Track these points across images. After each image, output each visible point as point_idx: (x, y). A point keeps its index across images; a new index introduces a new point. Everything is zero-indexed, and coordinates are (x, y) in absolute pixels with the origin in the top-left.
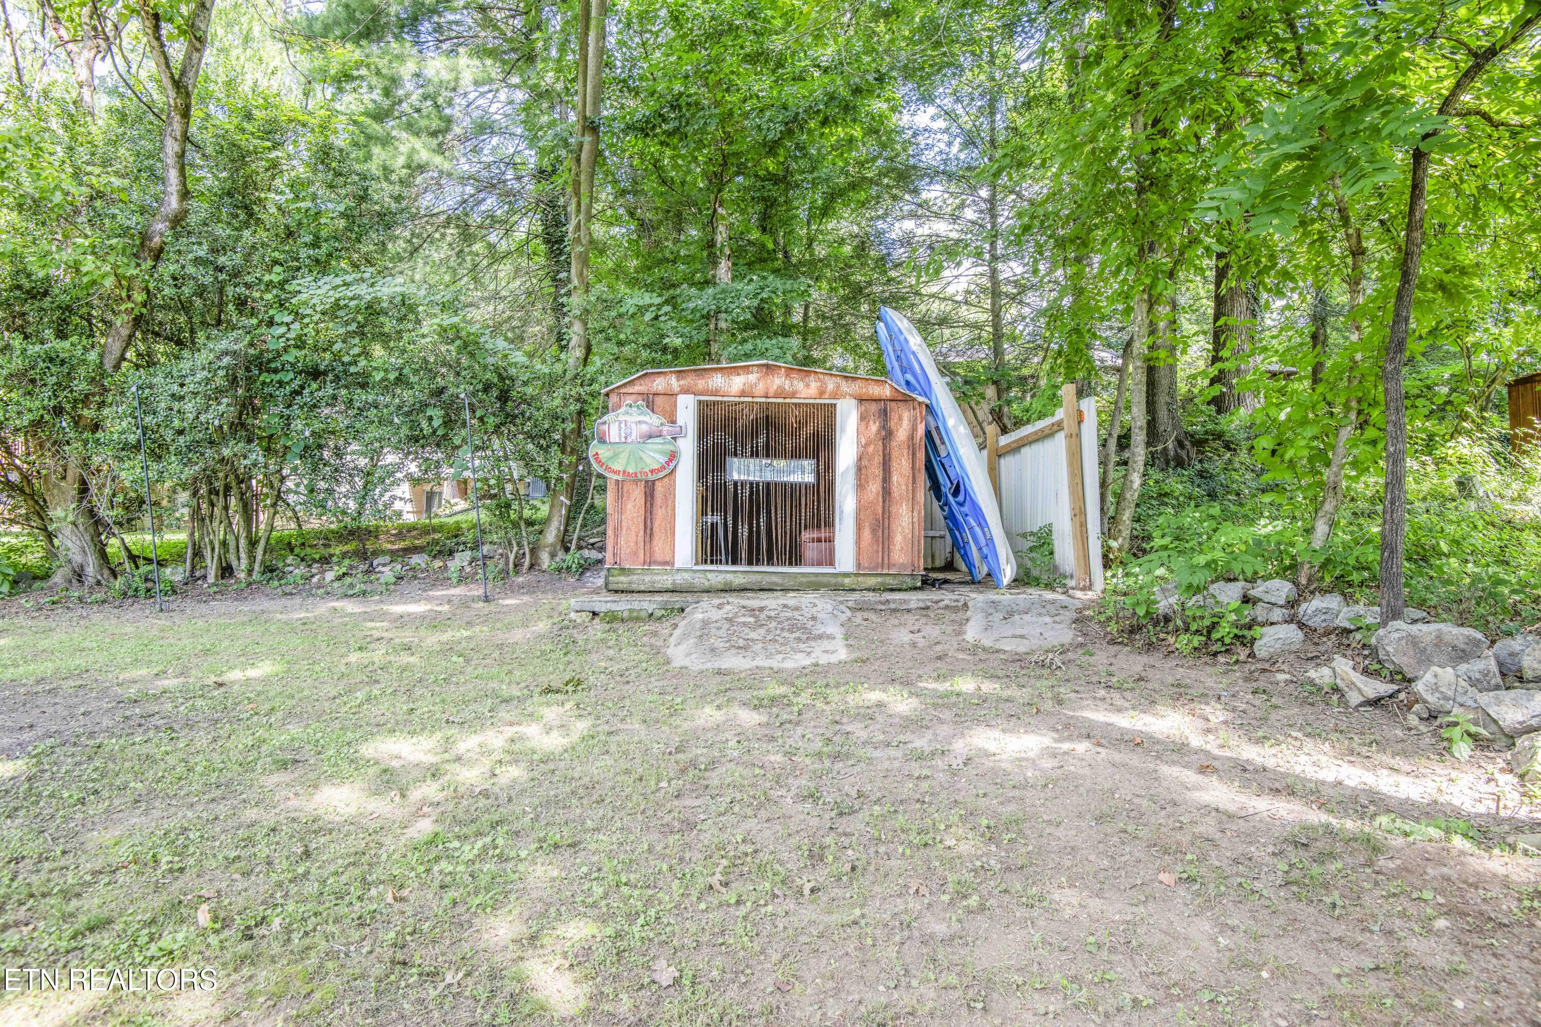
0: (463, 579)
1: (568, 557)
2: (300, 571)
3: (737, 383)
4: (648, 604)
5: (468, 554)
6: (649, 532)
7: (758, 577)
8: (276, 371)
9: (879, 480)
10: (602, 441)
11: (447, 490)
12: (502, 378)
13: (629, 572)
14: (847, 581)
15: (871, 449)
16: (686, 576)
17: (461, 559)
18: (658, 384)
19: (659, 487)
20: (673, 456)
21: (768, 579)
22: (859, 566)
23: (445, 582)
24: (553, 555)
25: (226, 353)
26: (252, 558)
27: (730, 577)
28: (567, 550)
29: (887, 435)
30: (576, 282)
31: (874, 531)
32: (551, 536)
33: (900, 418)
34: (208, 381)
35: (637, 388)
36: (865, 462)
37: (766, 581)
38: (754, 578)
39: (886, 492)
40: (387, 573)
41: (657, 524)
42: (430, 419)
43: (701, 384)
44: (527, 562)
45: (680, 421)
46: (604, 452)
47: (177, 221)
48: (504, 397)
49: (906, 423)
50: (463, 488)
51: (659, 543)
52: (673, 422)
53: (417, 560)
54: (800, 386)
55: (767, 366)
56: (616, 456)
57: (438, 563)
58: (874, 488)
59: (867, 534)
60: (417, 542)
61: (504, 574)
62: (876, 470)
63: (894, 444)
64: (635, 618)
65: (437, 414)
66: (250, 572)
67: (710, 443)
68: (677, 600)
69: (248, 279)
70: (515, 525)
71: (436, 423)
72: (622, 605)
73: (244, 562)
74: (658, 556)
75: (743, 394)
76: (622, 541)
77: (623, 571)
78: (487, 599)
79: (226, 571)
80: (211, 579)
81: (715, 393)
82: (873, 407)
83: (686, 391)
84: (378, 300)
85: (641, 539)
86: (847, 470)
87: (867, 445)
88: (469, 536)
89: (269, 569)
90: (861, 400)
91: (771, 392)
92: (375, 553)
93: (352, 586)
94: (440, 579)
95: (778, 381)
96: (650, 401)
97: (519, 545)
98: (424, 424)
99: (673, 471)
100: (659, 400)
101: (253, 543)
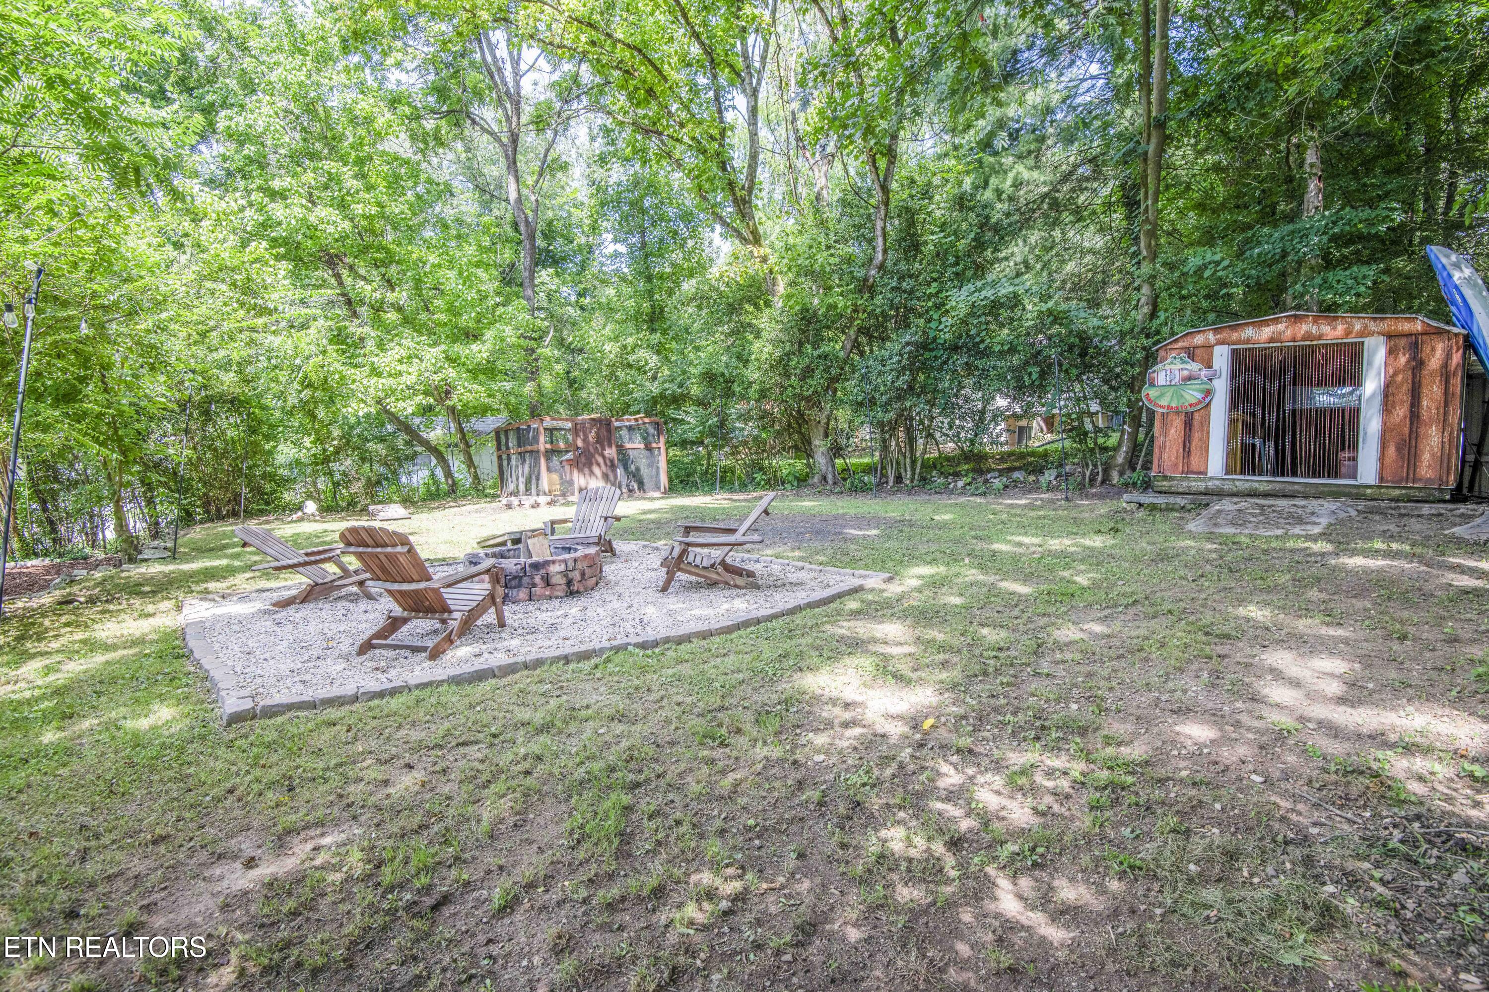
0: (1050, 488)
1: (1135, 475)
2: (941, 480)
3: (1267, 332)
4: (1180, 501)
5: (1054, 472)
6: (1187, 450)
7: (1282, 486)
8: (932, 350)
9: (1406, 406)
10: (1152, 384)
11: (1036, 424)
12: (1082, 339)
13: (1171, 479)
14: (1369, 491)
15: (1400, 378)
16: (1217, 483)
17: (1049, 476)
18: (1199, 340)
19: (1197, 417)
20: (1208, 393)
21: (1290, 487)
22: (1381, 479)
23: (1038, 490)
24: (1121, 474)
25: (908, 344)
26: (913, 470)
27: (1254, 485)
28: (1134, 469)
29: (1417, 364)
30: (1145, 253)
31: (1399, 449)
32: (1120, 459)
33: (1433, 349)
34: (900, 362)
35: (1181, 344)
36: (1392, 389)
37: (1288, 489)
38: (1276, 487)
39: (1414, 415)
40: (997, 483)
41: (1193, 444)
42: (1030, 374)
43: (1235, 336)
44: (1100, 478)
45: (1216, 366)
46: (1153, 393)
47: (881, 267)
48: (1083, 354)
49: (1439, 352)
50: (1049, 423)
51: (1195, 460)
52: (1210, 367)
53: (1016, 475)
54: (1326, 329)
55: (1295, 316)
56: (1162, 395)
57: (1032, 478)
58: (1401, 412)
59: (1391, 451)
60: (1016, 464)
61: (1081, 486)
62: (1403, 395)
63: (1425, 372)
64: (1170, 508)
65: (1035, 370)
66: (912, 481)
67: (1242, 381)
68: (1205, 499)
69: (918, 294)
70: (1092, 450)
71: (1034, 377)
72: (1161, 500)
73: (909, 473)
74: (1194, 467)
75: (1272, 340)
76: (1165, 456)
77: (1165, 478)
78: (1067, 499)
79: (899, 479)
80: (891, 483)
81: (1248, 341)
82: (1403, 342)
83: (1221, 343)
84: (999, 298)
85: (1180, 455)
86: (1373, 395)
87: (1395, 374)
88: (1054, 457)
89: (923, 479)
90: (1389, 336)
91: (1299, 336)
92: (989, 471)
93: (977, 489)
94: (1036, 488)
95: (1304, 328)
96: (1191, 354)
97: (1095, 466)
98: (1026, 378)
99: (1209, 404)
100: (1198, 352)
101: (914, 462)
